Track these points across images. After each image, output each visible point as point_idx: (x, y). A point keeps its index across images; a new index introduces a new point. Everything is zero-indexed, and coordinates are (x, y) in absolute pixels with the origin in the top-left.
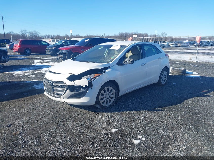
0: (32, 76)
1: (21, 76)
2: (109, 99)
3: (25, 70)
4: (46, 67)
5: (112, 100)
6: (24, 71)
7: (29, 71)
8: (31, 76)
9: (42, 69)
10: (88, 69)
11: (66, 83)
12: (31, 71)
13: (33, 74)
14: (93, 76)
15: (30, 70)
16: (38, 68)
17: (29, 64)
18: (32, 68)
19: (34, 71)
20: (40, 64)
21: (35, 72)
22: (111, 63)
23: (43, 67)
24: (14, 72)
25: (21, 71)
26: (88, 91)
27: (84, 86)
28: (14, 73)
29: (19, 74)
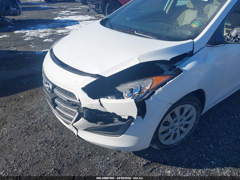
0: (48, 39)
1: (32, 40)
2: (180, 130)
3: (42, 28)
4: (72, 23)
5: (187, 131)
6: (40, 31)
7: (47, 30)
8: (46, 40)
9: (66, 28)
10: (135, 62)
11: (79, 100)
12: (49, 30)
13: (50, 37)
14: (148, 84)
15: (49, 27)
16: (61, 24)
17: (50, 18)
18: (53, 24)
19: (54, 30)
20: (65, 18)
21: (55, 32)
22: (195, 40)
23: (68, 23)
24: (26, 31)
25: (37, 29)
26: (133, 123)
27: (127, 118)
28: (25, 34)
29: (32, 35)
